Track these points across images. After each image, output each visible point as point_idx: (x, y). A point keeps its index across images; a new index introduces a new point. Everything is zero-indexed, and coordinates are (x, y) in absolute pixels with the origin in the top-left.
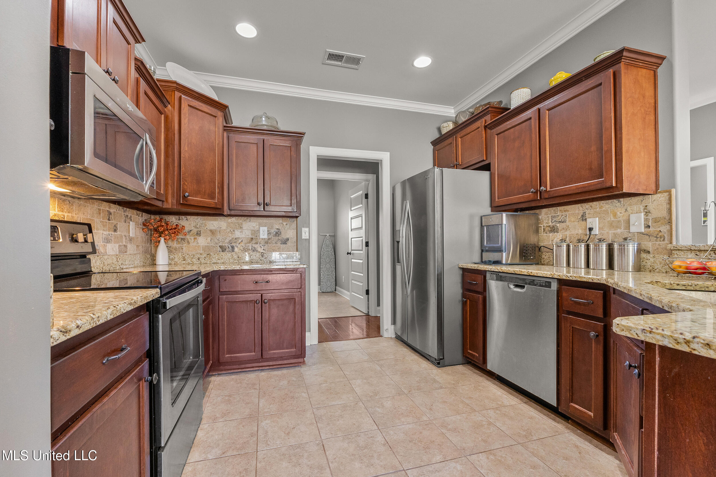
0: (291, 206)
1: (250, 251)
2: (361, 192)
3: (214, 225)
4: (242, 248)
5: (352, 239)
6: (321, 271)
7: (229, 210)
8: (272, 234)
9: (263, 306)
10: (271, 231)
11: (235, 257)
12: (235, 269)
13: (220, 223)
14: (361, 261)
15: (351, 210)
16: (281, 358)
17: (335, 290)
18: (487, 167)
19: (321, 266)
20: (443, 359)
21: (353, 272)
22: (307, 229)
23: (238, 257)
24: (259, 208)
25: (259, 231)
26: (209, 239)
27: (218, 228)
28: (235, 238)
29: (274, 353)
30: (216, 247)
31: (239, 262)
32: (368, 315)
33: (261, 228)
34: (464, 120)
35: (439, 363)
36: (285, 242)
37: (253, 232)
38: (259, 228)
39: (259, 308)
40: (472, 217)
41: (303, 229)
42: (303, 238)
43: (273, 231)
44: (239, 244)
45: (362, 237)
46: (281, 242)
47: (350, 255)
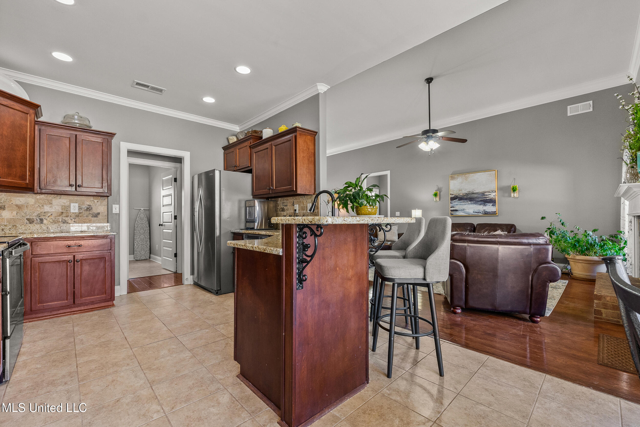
0: (102, 188)
1: (60, 223)
2: (171, 176)
3: (21, 200)
4: (51, 221)
5: (164, 213)
6: (135, 241)
7: (40, 189)
8: (83, 209)
9: (75, 264)
10: (81, 207)
11: (44, 228)
12: (48, 236)
13: (28, 199)
14: (171, 231)
15: (163, 190)
16: (93, 303)
17: (150, 258)
18: (250, 171)
19: (135, 237)
20: (220, 290)
21: (164, 241)
22: (117, 206)
23: (47, 228)
24: (71, 189)
25: (69, 206)
26: (15, 213)
27: (25, 203)
28: (43, 212)
29: (86, 300)
30: (23, 220)
31: (49, 232)
32: (176, 273)
33: (72, 205)
34: (242, 137)
35: (217, 293)
36: (96, 215)
37: (64, 207)
38: (70, 204)
39: (72, 266)
40: (240, 201)
41: (114, 206)
42: (114, 212)
43: (84, 207)
44: (48, 217)
45: (172, 212)
46: (92, 216)
47: (162, 226)
